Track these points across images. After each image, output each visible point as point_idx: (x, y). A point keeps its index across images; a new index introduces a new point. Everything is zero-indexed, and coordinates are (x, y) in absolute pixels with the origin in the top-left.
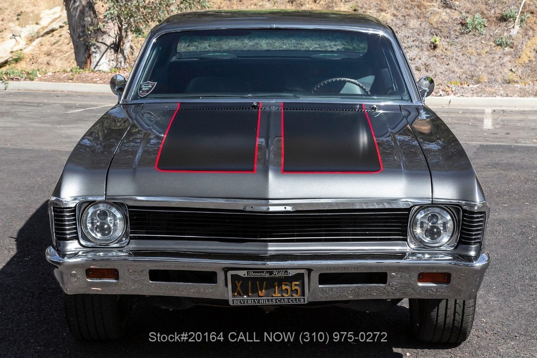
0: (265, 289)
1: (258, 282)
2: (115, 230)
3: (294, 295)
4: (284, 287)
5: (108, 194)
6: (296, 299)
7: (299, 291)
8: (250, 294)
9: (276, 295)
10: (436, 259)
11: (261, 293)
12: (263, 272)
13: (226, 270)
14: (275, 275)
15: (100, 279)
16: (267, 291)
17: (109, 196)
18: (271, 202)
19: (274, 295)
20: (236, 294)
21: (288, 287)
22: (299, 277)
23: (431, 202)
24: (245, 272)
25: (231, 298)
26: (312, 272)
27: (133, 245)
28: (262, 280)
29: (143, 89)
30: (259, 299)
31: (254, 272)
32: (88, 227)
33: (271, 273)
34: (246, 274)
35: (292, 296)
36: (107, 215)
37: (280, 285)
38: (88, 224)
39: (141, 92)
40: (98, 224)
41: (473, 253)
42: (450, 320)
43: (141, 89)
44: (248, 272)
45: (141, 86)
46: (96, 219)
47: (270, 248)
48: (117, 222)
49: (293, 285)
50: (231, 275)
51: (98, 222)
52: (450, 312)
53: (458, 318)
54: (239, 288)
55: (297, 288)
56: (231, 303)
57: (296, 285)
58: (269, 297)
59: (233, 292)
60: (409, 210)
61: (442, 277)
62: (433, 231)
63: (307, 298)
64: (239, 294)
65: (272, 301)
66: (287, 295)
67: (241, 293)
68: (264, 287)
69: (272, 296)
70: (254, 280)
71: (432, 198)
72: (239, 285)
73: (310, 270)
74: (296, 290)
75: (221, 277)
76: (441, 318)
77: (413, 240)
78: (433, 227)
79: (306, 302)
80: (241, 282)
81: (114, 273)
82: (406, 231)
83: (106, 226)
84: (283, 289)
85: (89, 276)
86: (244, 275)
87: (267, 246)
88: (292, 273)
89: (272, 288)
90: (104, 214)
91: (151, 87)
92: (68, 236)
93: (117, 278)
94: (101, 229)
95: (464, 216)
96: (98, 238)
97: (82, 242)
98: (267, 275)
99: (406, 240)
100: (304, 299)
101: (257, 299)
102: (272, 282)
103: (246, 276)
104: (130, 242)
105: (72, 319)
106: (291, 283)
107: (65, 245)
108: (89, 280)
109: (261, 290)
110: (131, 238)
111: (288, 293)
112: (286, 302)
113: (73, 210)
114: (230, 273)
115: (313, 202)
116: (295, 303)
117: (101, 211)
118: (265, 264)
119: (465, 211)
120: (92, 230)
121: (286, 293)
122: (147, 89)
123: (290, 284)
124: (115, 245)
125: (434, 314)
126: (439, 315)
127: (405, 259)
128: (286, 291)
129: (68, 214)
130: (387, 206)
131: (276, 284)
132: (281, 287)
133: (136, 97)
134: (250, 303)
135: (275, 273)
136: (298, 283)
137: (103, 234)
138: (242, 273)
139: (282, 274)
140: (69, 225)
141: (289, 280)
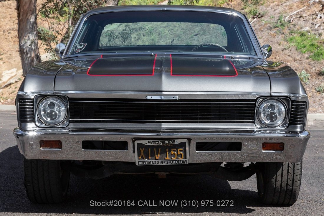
0: (160, 154)
1: (155, 149)
2: (59, 116)
3: (179, 158)
4: (173, 152)
5: (55, 90)
6: (180, 161)
7: (183, 155)
8: (150, 158)
9: (167, 158)
10: (274, 133)
11: (157, 157)
12: (158, 141)
13: (134, 139)
14: (167, 143)
15: (49, 148)
16: (161, 155)
17: (56, 91)
18: (164, 93)
19: (166, 158)
20: (140, 158)
21: (175, 153)
22: (183, 145)
23: (270, 95)
24: (146, 141)
25: (137, 161)
26: (191, 141)
27: (72, 126)
28: (158, 147)
29: (78, 48)
30: (156, 161)
31: (152, 141)
32: (42, 114)
33: (164, 142)
34: (147, 143)
35: (178, 159)
36: (54, 105)
37: (170, 151)
38: (42, 112)
39: (76, 50)
40: (49, 111)
41: (299, 130)
42: (284, 184)
43: (76, 48)
44: (148, 141)
45: (76, 46)
46: (47, 109)
47: (163, 126)
48: (61, 110)
49: (179, 151)
50: (137, 143)
51: (48, 110)
52: (285, 178)
53: (290, 183)
54: (142, 154)
55: (181, 153)
56: (137, 164)
57: (181, 151)
58: (163, 159)
59: (139, 156)
60: (255, 100)
61: (278, 146)
62: (272, 116)
63: (189, 160)
64: (142, 158)
65: (164, 162)
66: (175, 158)
67: (144, 157)
68: (159, 152)
69: (165, 159)
70: (152, 147)
71: (271, 92)
72: (142, 151)
73: (190, 140)
74: (181, 154)
75: (130, 145)
76: (279, 183)
77: (258, 122)
78: (271, 113)
79: (187, 163)
80: (144, 149)
81: (58, 144)
82: (254, 116)
83: (53, 113)
84: (172, 154)
85: (41, 146)
86: (146, 143)
87: (161, 125)
88: (178, 142)
89: (165, 153)
90: (52, 105)
91: (83, 46)
92: (28, 119)
93: (61, 147)
94: (50, 115)
95: (292, 105)
96: (48, 121)
97: (38, 124)
98: (161, 144)
99: (254, 122)
100: (186, 161)
101: (154, 161)
102: (165, 149)
103: (147, 144)
104: (70, 124)
105: (29, 185)
106: (177, 149)
107: (26, 125)
108: (42, 149)
109: (157, 155)
110: (70, 122)
111: (175, 157)
112: (174, 163)
113: (32, 101)
114: (136, 142)
115: (192, 94)
116: (180, 163)
117: (50, 103)
118: (160, 135)
119: (293, 101)
120: (44, 116)
121: (174, 157)
122: (80, 48)
123: (177, 151)
124: (59, 126)
125: (273, 180)
126: (277, 181)
127: (253, 133)
128: (174, 155)
129: (28, 104)
130: (241, 98)
131: (167, 150)
132: (170, 152)
133: (73, 53)
134: (150, 164)
135: (167, 141)
136: (182, 149)
137: (52, 119)
138: (144, 142)
139: (171, 143)
140: (29, 111)
141: (176, 147)
